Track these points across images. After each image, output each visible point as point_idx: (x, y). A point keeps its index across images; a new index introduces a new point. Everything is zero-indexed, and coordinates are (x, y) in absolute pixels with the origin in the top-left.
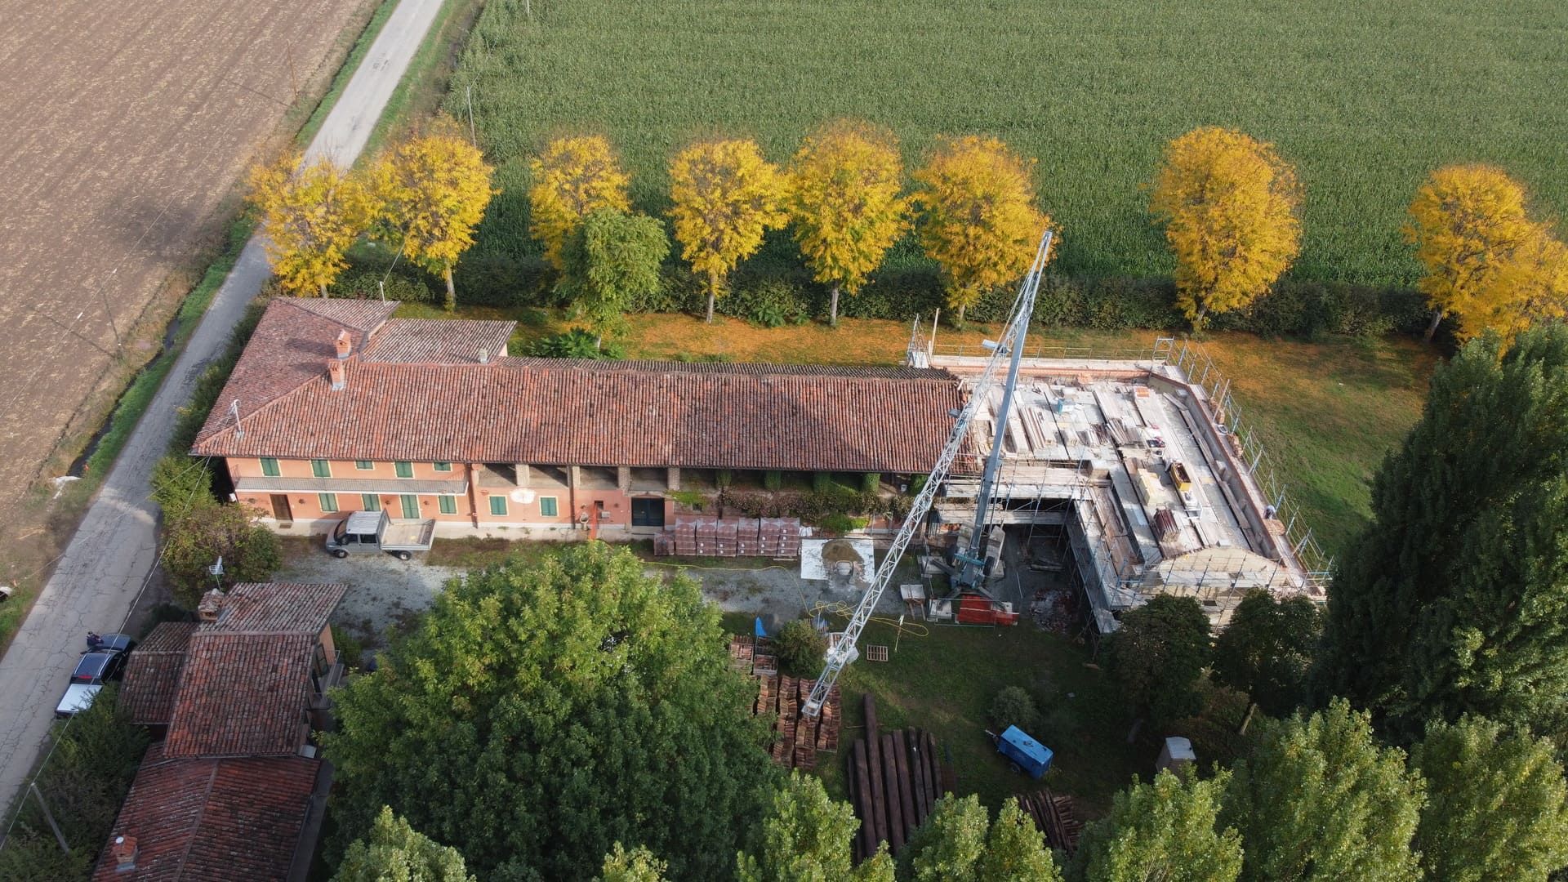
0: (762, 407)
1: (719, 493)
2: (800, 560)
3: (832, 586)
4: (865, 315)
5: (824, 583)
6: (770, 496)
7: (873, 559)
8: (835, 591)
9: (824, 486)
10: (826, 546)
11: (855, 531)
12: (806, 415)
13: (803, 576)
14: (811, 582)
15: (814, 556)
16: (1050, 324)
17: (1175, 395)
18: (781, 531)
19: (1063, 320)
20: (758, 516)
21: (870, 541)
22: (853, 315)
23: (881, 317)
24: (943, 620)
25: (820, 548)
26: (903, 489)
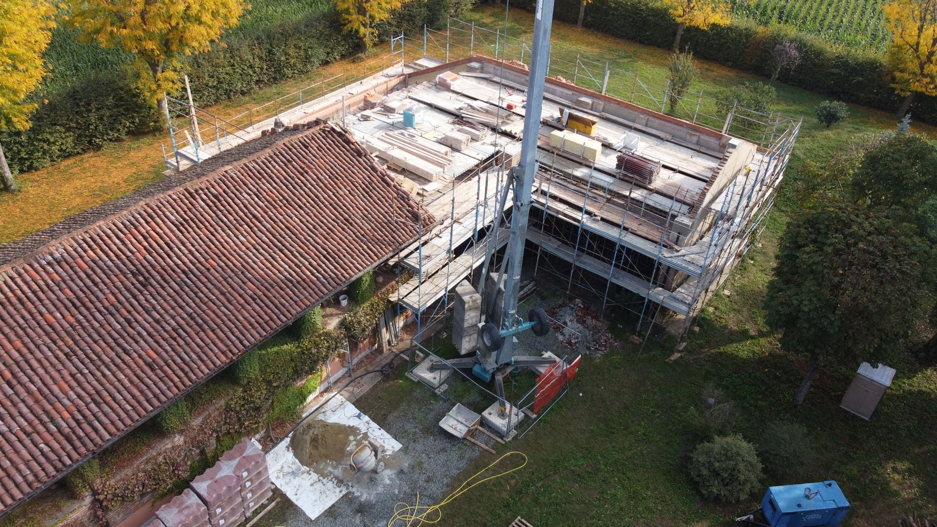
0: (79, 303)
1: (88, 500)
2: (283, 496)
3: (363, 494)
4: (47, 161)
5: (347, 499)
6: (179, 440)
7: (366, 418)
8: (373, 498)
9: (253, 370)
10: (295, 446)
11: (310, 398)
12: (165, 275)
13: (313, 517)
14: (331, 513)
15: (294, 474)
16: (249, 90)
17: (472, 69)
18: (240, 478)
19: (258, 82)
20: (183, 485)
21: (337, 398)
22: (31, 168)
23: (69, 156)
24: (520, 426)
25: (290, 455)
26: (344, 303)
